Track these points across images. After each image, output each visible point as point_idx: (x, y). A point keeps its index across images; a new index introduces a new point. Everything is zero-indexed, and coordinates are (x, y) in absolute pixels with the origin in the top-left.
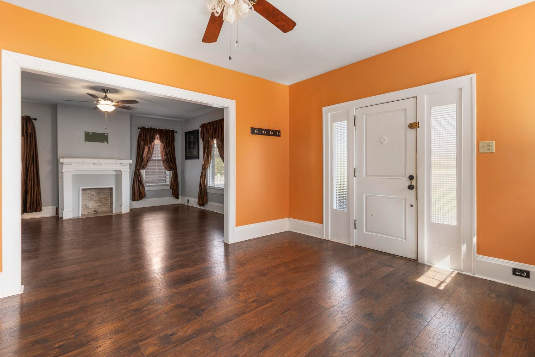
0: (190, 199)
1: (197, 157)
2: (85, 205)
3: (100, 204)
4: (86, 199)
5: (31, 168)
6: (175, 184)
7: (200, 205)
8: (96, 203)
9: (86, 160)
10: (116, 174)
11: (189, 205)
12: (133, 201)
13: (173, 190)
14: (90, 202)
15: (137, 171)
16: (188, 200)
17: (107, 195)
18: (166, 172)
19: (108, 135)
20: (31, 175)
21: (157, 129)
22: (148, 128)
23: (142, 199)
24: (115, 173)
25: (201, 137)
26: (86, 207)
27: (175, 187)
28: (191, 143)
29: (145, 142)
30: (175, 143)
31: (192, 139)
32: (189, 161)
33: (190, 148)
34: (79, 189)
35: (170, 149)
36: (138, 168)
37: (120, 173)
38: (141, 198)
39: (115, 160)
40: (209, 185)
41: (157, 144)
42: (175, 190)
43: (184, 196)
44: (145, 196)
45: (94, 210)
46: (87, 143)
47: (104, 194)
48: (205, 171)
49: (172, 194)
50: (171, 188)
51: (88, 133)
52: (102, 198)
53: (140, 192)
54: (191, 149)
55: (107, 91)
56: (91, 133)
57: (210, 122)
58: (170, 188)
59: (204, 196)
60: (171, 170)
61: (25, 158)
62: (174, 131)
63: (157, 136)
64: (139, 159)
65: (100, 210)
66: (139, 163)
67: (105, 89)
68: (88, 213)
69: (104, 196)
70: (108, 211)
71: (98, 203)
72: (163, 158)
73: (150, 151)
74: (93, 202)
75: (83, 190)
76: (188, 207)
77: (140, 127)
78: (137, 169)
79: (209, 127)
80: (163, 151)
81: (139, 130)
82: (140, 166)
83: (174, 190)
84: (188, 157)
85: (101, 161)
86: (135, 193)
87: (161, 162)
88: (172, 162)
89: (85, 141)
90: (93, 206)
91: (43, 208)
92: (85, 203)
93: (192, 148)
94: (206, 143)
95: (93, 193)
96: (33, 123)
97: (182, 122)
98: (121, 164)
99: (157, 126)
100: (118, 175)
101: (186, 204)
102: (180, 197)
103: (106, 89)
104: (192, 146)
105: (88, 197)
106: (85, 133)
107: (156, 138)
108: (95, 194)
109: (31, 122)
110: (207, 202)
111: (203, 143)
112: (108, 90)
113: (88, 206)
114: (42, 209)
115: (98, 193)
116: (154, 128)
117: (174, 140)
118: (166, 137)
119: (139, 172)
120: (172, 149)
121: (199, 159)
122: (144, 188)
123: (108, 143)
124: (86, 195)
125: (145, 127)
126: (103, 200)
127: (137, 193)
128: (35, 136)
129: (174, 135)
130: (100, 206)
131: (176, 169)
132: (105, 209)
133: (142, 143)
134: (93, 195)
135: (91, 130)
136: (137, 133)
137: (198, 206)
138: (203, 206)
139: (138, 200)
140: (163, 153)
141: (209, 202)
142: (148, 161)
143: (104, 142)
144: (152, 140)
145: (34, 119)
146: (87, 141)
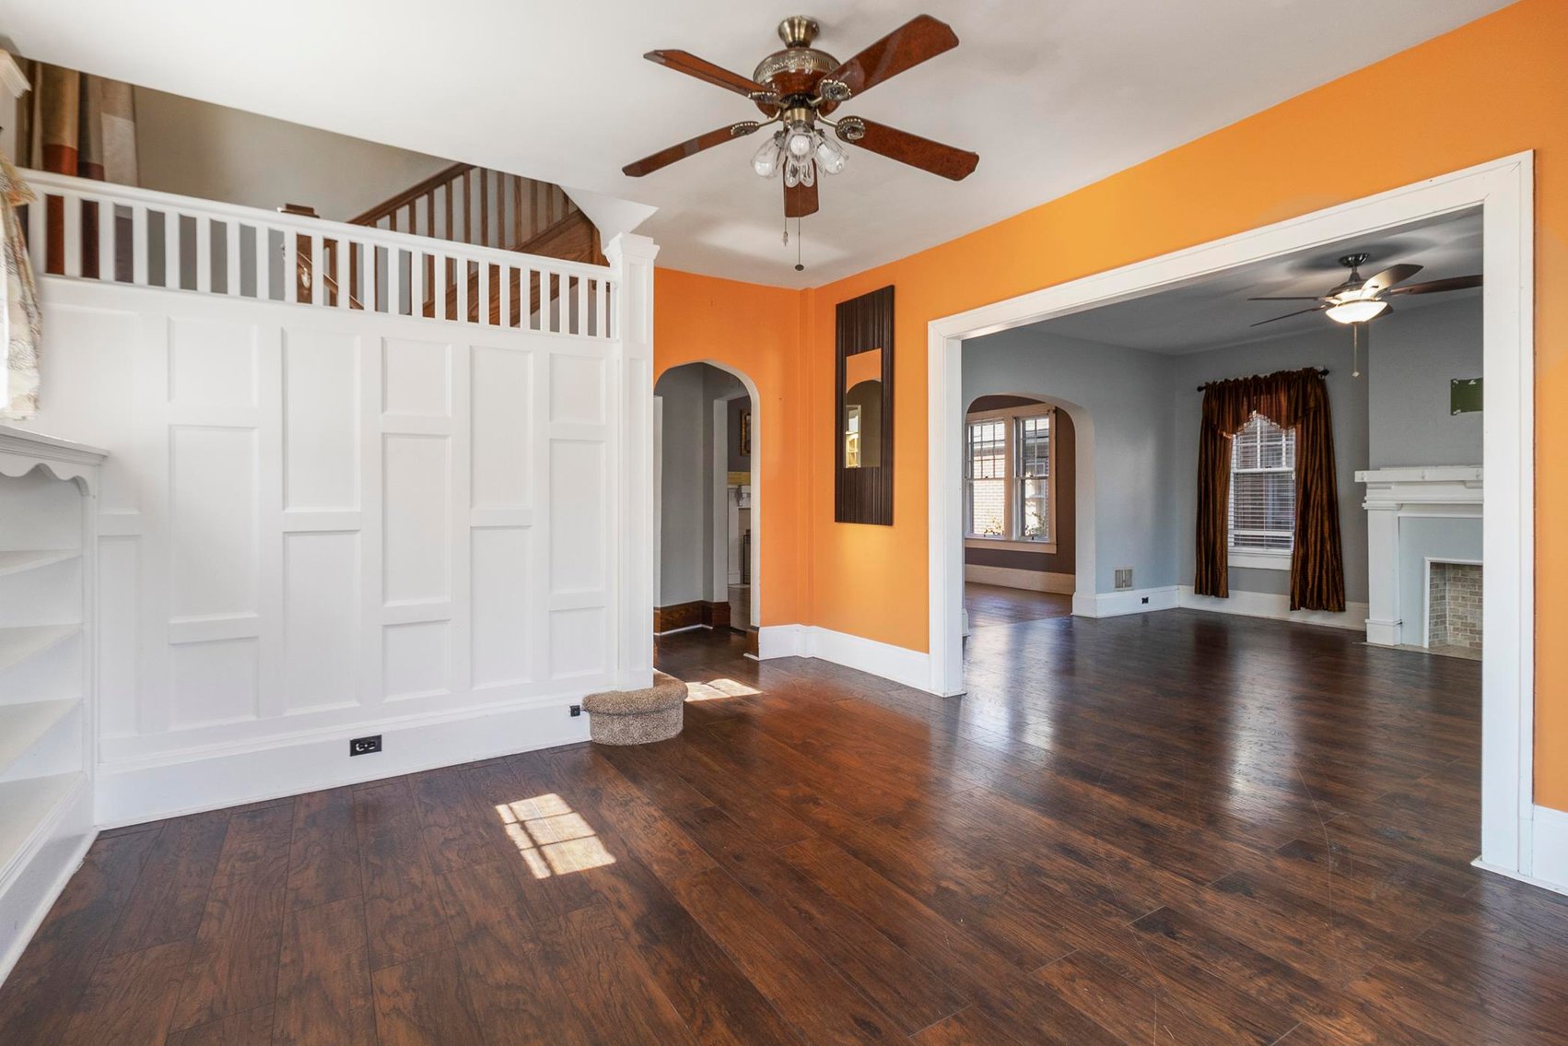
2: (1459, 617)
4: (1463, 597)
5: (1317, 493)
9: (1431, 472)
26: (1464, 624)
34: (1423, 561)
46: (1459, 415)
51: (1464, 383)
55: (1357, 259)
56: (1472, 383)
61: (1302, 474)
67: (1347, 258)
68: (1471, 644)
75: (1435, 566)
89: (1453, 409)
91: (1349, 604)
92: (1460, 609)
96: (1321, 382)
103: (1351, 256)
106: (1453, 384)
109: (1315, 380)
112: (1357, 256)
114: (1346, 608)
145: (1325, 372)
146: (1459, 411)
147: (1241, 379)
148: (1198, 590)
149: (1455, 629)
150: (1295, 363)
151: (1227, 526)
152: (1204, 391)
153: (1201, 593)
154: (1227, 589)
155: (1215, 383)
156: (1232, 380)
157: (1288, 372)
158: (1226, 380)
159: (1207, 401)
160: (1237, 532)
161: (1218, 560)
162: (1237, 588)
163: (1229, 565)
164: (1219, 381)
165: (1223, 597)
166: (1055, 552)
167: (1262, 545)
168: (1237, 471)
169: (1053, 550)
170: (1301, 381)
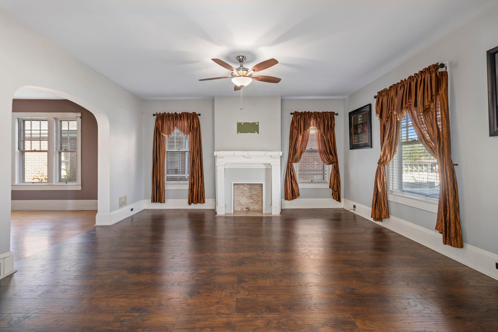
0: (357, 205)
1: (370, 145)
3: (252, 201)
4: (239, 194)
5: (197, 162)
6: (335, 182)
7: (375, 219)
8: (248, 200)
9: (236, 153)
10: (266, 169)
11: (356, 213)
12: (285, 200)
13: (333, 189)
14: (243, 198)
15: (290, 164)
16: (354, 206)
17: (259, 191)
18: (324, 166)
19: (258, 124)
20: (196, 167)
21: (313, 112)
22: (302, 113)
23: (295, 199)
24: (265, 167)
25: (377, 113)
26: (238, 202)
27: (335, 186)
28: (358, 126)
29: (298, 130)
30: (335, 129)
31: (360, 119)
32: (356, 152)
33: (356, 133)
34: (231, 183)
35: (329, 137)
36: (290, 161)
37: (270, 167)
38: (294, 197)
39: (264, 152)
40: (391, 189)
41: (313, 131)
42: (336, 190)
43: (349, 199)
44: (299, 195)
45: (247, 207)
46: (240, 134)
47: (256, 191)
48: (384, 166)
49: (332, 195)
50: (330, 187)
51: (240, 123)
52: (254, 195)
53: (293, 190)
54: (358, 134)
55: (243, 59)
56: (242, 124)
57: (394, 85)
58: (328, 187)
59: (383, 206)
60: (330, 164)
61: (192, 152)
62: (334, 112)
63: (312, 122)
64: (291, 150)
65: (251, 207)
66: (291, 156)
67: (240, 57)
68: (241, 209)
69: (256, 193)
70: (259, 210)
71: (250, 199)
72: (321, 148)
73: (305, 141)
74: (246, 198)
75: (235, 184)
76: (355, 216)
77: (293, 112)
78: (290, 163)
79: (393, 93)
80: (320, 139)
81: (292, 116)
82: (293, 158)
83: (334, 191)
84: (353, 146)
85: (251, 153)
86: (287, 191)
87: (318, 153)
88: (331, 154)
89: (238, 132)
90: (245, 203)
91: (206, 200)
92: (238, 198)
93: (359, 132)
94: (387, 121)
95: (246, 188)
96: (198, 118)
97: (344, 100)
98: (270, 156)
99: (312, 109)
100: (268, 170)
101: (352, 211)
102: (342, 199)
104: (359, 131)
105: (241, 193)
106: (238, 123)
107: (312, 124)
108: (247, 190)
109: (196, 117)
110: (388, 216)
111: (381, 122)
113: (240, 202)
114: (205, 202)
115: (250, 189)
116: (309, 112)
117: (334, 125)
118: (324, 121)
119: (291, 165)
120: (332, 135)
121: (372, 147)
122: (298, 185)
123: (258, 133)
124: (239, 190)
125: (298, 111)
126: (255, 197)
127: (289, 191)
128: (200, 131)
129: (334, 118)
130: (252, 203)
131: (337, 162)
132: (256, 207)
133: (295, 131)
134: (245, 190)
135: (243, 121)
136: (289, 119)
137: (372, 220)
138: (382, 221)
139: (290, 200)
140: (320, 143)
141: (392, 217)
142: (301, 152)
143: (255, 133)
144: (306, 126)
145: (199, 115)
146: (239, 133)
147: (170, 113)
148: (153, 201)
149: (237, 205)
150: (190, 110)
151: (164, 173)
152: (156, 116)
153: (154, 202)
154: (165, 199)
155: (160, 113)
156: (167, 113)
157: (187, 113)
158: (165, 113)
159: (157, 120)
160: (168, 175)
161: (161, 188)
162: (168, 198)
163: (165, 189)
164: (162, 113)
165: (163, 203)
166: (81, 190)
167: (177, 180)
168: (168, 150)
169: (79, 188)
170: (192, 117)
